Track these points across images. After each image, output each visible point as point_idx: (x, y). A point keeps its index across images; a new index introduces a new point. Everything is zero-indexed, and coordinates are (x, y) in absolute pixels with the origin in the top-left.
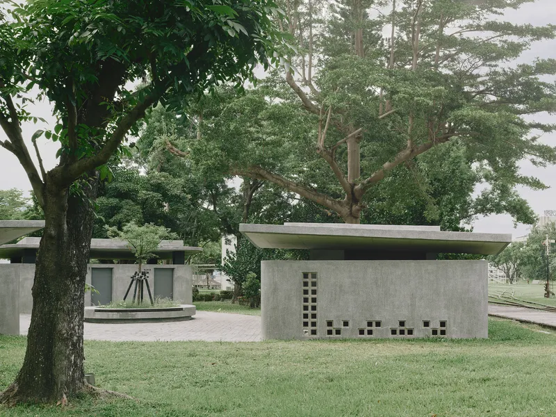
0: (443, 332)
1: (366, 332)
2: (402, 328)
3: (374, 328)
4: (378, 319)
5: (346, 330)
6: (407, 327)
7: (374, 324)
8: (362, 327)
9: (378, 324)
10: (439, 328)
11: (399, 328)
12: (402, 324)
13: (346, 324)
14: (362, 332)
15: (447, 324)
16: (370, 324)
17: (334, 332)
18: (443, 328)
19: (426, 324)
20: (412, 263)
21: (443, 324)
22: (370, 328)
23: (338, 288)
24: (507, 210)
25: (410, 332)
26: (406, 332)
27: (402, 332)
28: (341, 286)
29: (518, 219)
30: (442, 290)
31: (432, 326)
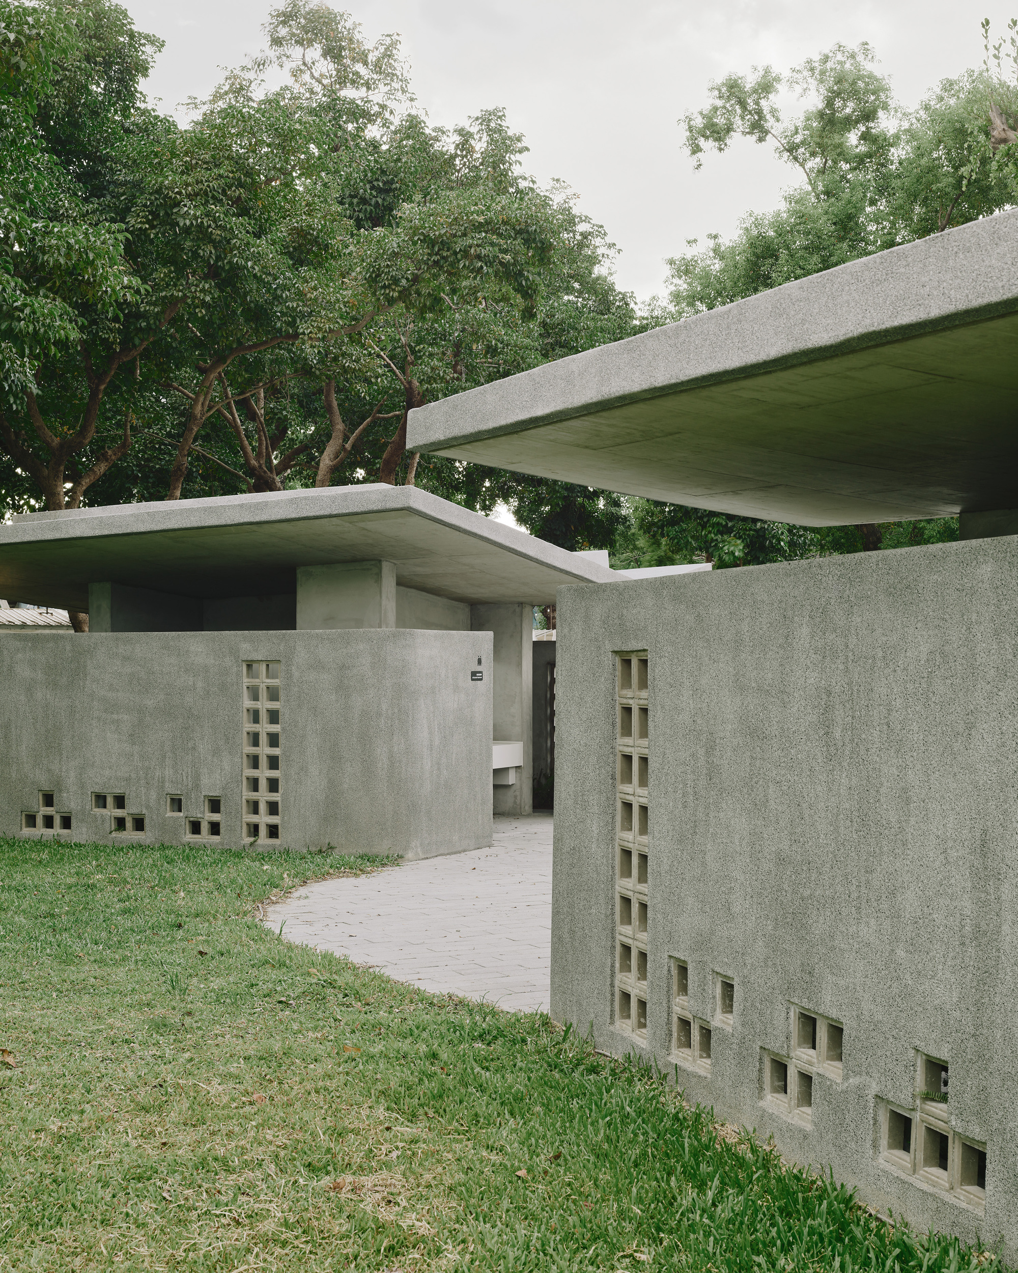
5: (722, 1040)
7: (823, 1034)
8: (774, 1043)
13: (730, 996)
16: (809, 1029)
17: (695, 1035)
22: (805, 1062)
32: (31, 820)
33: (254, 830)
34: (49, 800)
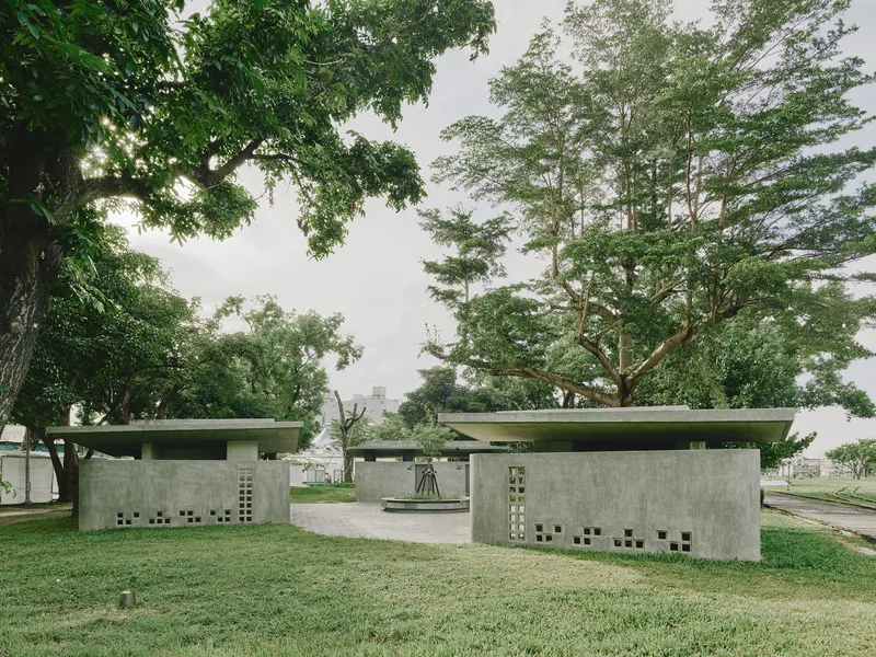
0: (686, 548)
1: (582, 540)
2: (629, 538)
3: (592, 536)
4: (596, 525)
5: (557, 536)
6: (635, 537)
7: (592, 531)
8: (577, 534)
9: (598, 532)
10: (681, 542)
11: (623, 538)
12: (629, 533)
13: (558, 529)
14: (577, 540)
15: (693, 536)
16: (587, 531)
17: (544, 538)
18: (686, 542)
19: (662, 535)
20: (642, 455)
21: (686, 536)
22: (587, 536)
23: (548, 487)
24: (839, 403)
25: (640, 544)
26: (634, 544)
27: (628, 544)
28: (552, 484)
29: (855, 413)
30: (685, 491)
31: (670, 538)
32: (152, 522)
33: (242, 519)
34: (160, 514)
